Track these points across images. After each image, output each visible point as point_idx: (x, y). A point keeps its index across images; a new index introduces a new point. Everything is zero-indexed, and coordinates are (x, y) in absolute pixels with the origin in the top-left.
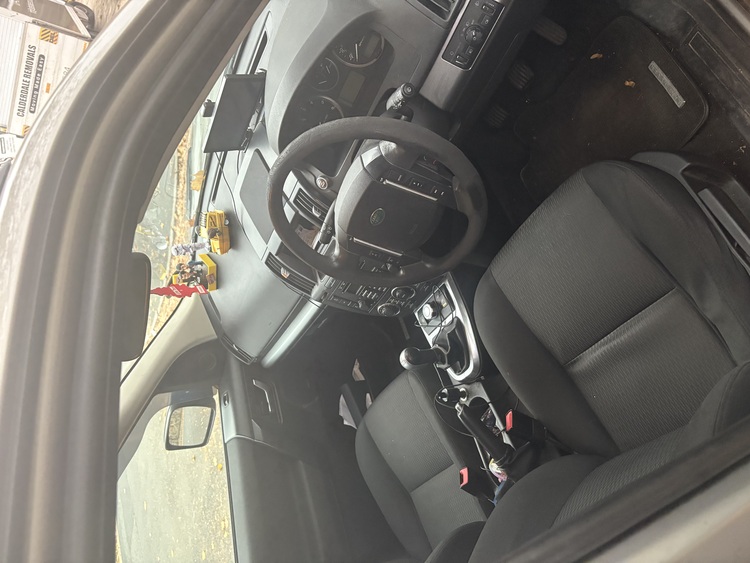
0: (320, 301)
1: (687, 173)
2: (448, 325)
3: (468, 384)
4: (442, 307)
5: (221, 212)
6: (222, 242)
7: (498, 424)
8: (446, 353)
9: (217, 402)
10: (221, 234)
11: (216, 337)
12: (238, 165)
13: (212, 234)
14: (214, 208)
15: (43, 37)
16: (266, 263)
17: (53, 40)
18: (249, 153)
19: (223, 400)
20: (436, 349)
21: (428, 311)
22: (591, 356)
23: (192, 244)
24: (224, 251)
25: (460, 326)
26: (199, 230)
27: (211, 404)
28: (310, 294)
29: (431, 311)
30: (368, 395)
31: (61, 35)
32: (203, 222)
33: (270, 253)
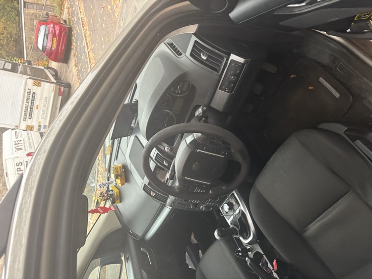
0: (171, 206)
1: (346, 132)
2: (237, 214)
3: (251, 245)
4: (233, 205)
5: (120, 165)
6: (121, 180)
7: (270, 266)
8: (238, 230)
9: (123, 260)
10: (121, 176)
11: (121, 227)
12: (127, 143)
13: (116, 177)
14: (117, 164)
15: (34, 84)
16: (143, 189)
17: (39, 85)
18: (132, 138)
19: (127, 259)
20: (232, 228)
21: (226, 207)
22: (313, 228)
23: (107, 182)
24: (122, 184)
25: (243, 214)
26: (110, 175)
27: (120, 262)
28: (166, 203)
29: (228, 207)
30: (200, 251)
31: (42, 83)
32: (112, 171)
33: (145, 185)
